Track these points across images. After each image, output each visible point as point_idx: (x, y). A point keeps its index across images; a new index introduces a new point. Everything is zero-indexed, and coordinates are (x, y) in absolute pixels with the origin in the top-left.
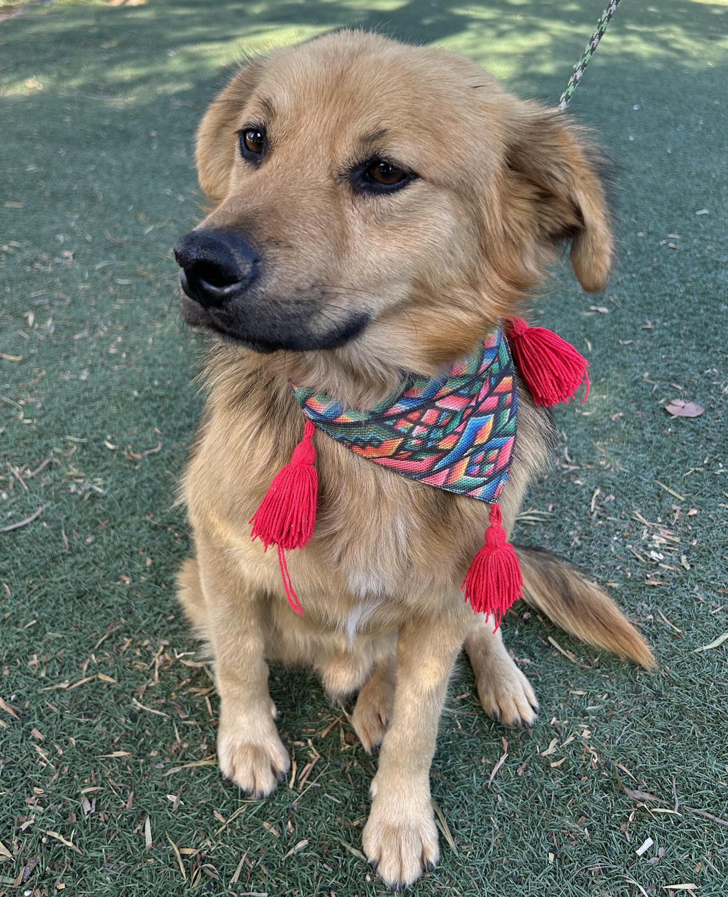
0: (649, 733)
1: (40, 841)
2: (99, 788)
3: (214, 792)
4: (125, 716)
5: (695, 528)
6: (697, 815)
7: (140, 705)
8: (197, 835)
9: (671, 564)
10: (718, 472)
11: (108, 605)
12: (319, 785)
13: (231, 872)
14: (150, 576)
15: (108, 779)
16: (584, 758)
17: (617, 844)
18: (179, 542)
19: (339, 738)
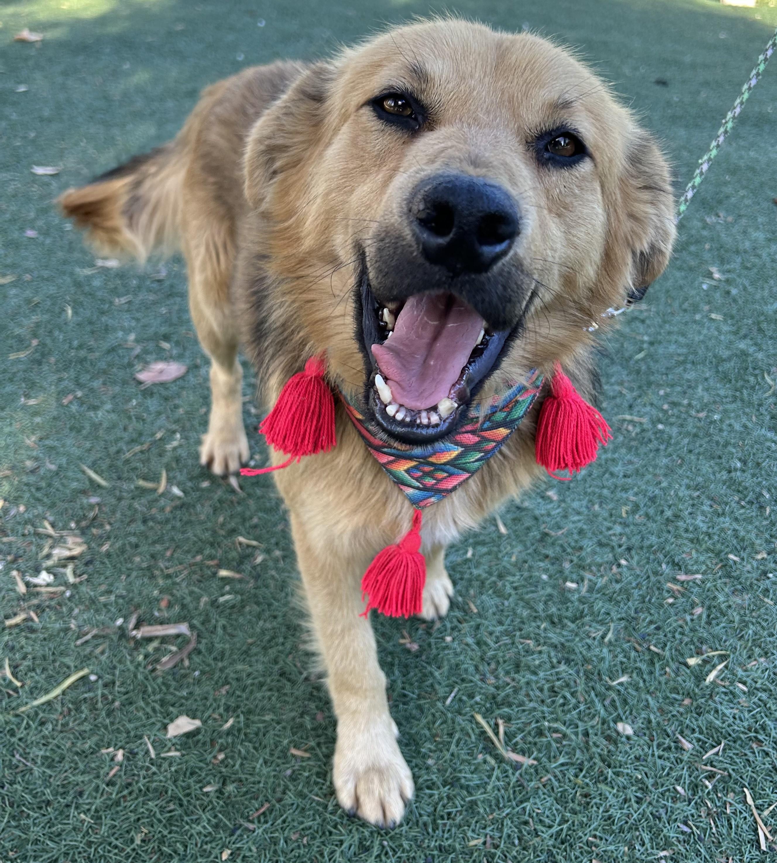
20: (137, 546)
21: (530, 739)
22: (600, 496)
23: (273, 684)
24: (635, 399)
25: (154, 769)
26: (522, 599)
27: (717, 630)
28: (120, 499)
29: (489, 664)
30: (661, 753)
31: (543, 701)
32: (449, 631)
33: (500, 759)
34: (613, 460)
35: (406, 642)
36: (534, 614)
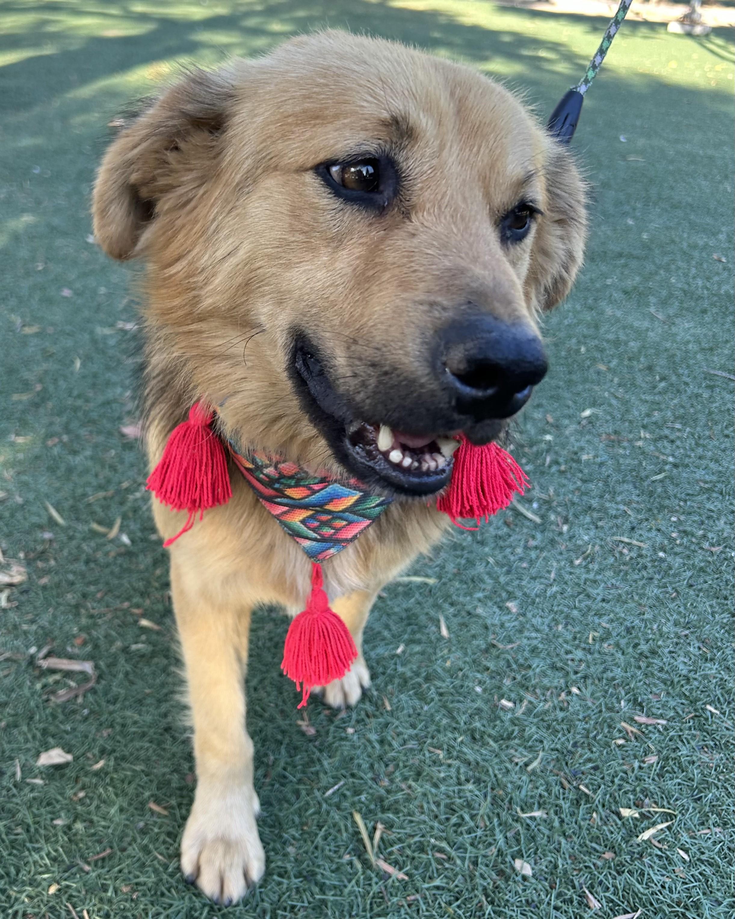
20: (72, 584)
21: (409, 852)
22: (567, 617)
23: (155, 736)
24: (641, 522)
25: (14, 791)
26: (445, 707)
27: (670, 785)
28: (71, 538)
29: (387, 766)
30: (560, 904)
31: (436, 817)
32: (353, 722)
33: (367, 864)
34: (595, 582)
35: (303, 724)
36: (454, 725)
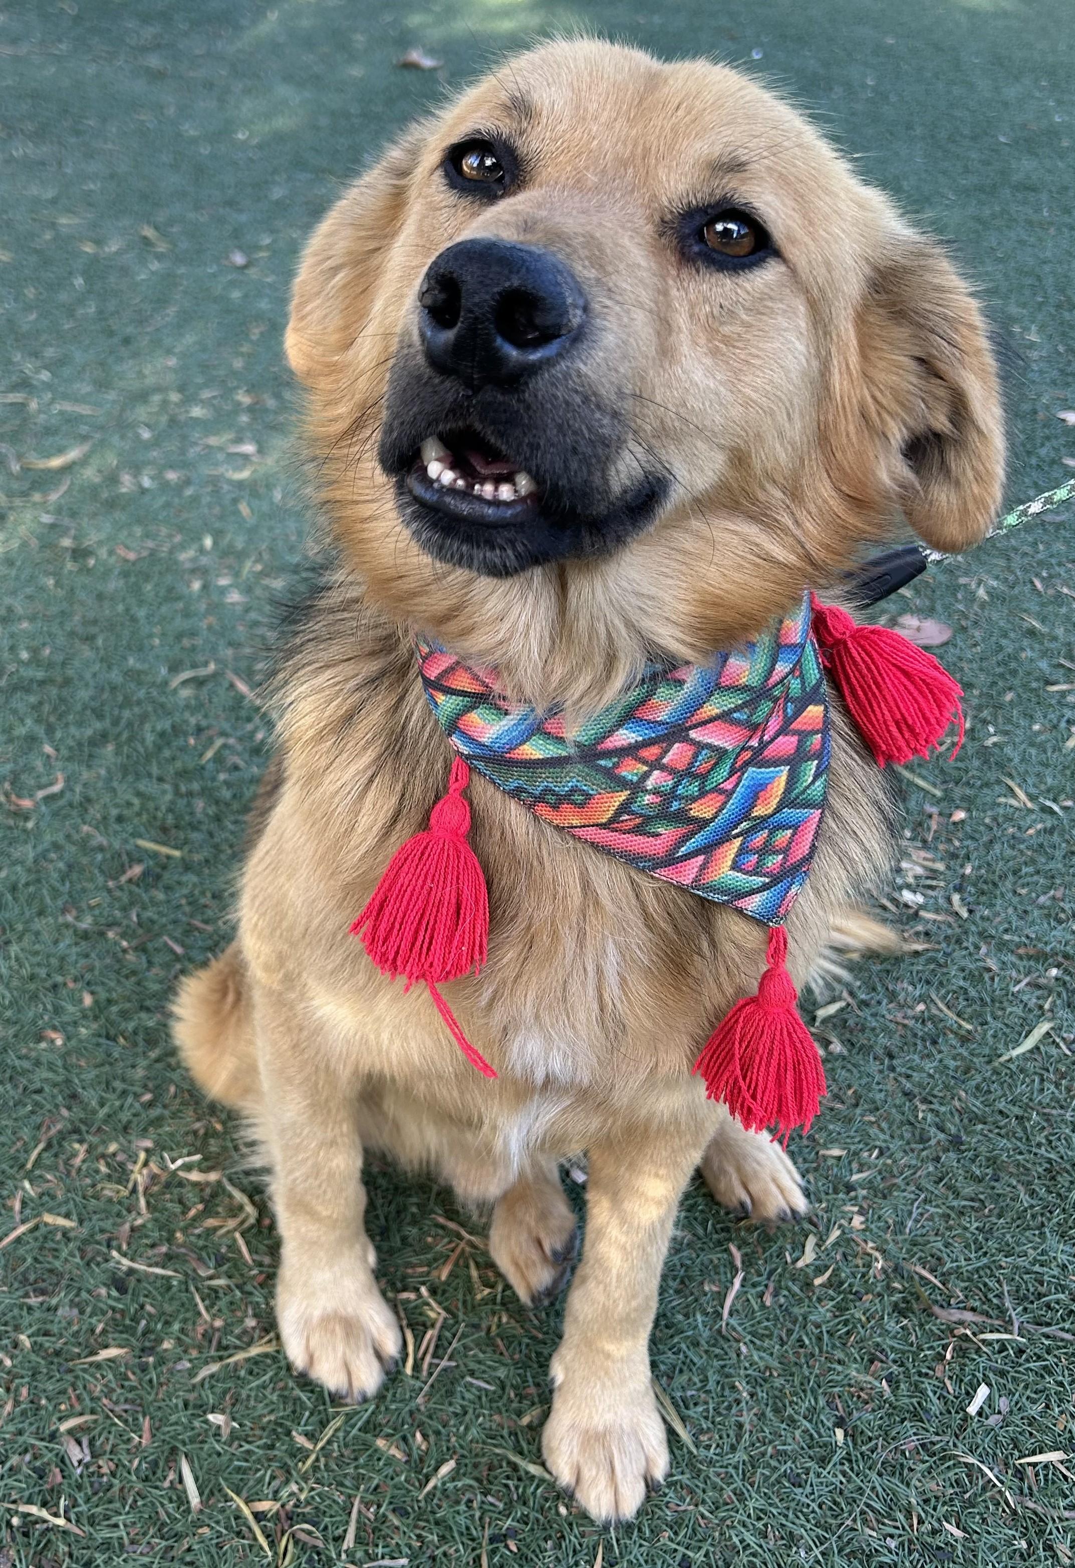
0: (952, 1208)
1: (9, 1524)
2: (87, 1418)
3: (284, 1399)
4: (105, 1284)
5: (966, 843)
6: (1047, 1337)
7: (126, 1262)
8: (273, 1478)
9: (937, 911)
10: (989, 742)
11: (32, 1087)
12: (453, 1364)
13: (340, 1531)
14: (95, 1026)
15: (99, 1399)
16: (860, 1262)
17: (935, 1400)
18: (131, 957)
19: (469, 1277)
